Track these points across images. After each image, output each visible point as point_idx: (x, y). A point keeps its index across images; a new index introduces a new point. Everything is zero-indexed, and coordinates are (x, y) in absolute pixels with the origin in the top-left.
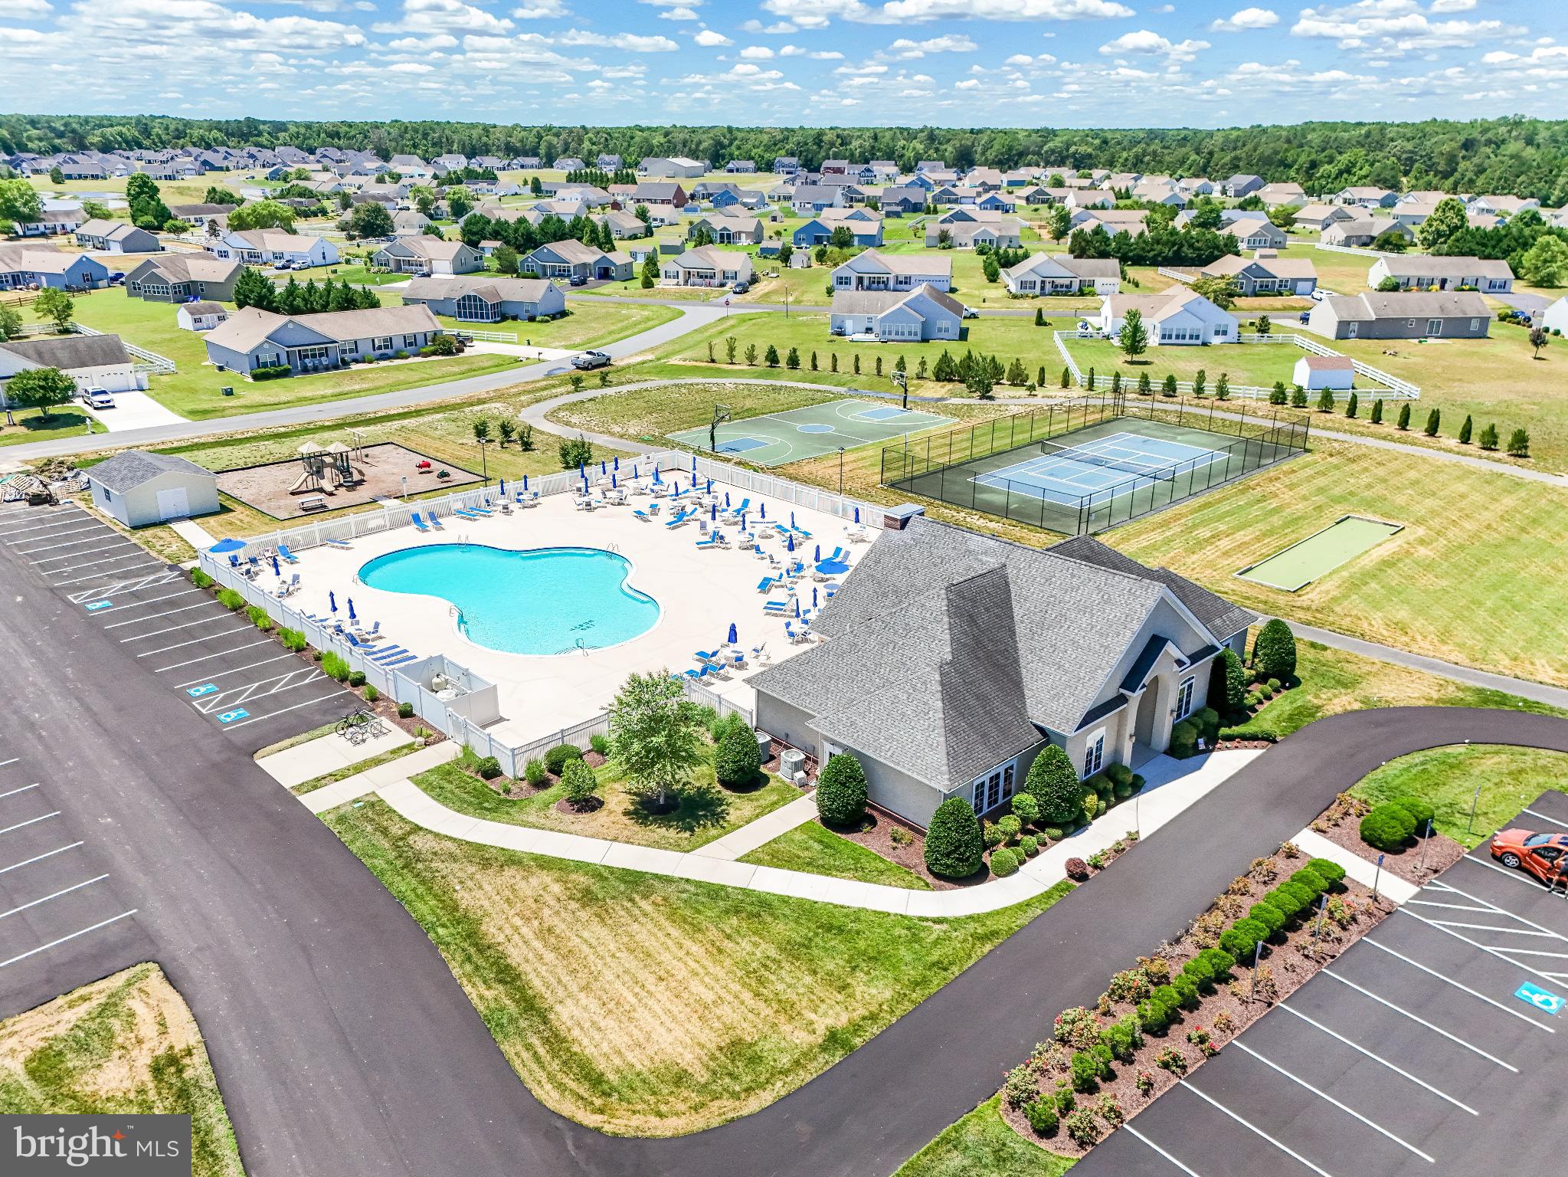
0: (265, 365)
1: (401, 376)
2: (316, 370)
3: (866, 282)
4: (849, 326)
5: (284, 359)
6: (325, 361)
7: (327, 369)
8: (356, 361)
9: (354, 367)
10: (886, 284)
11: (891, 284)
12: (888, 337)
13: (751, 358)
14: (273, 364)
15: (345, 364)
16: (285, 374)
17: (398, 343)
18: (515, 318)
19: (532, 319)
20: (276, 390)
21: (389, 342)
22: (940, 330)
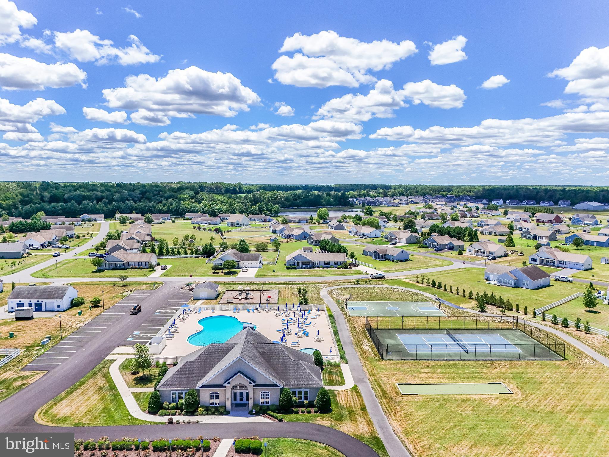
0: (291, 265)
1: (321, 273)
2: (304, 268)
3: (545, 262)
4: (491, 277)
5: (296, 264)
6: (308, 266)
7: (308, 268)
8: (318, 267)
9: (316, 269)
10: (554, 263)
11: (556, 264)
12: (500, 283)
13: (428, 283)
14: (293, 265)
15: (314, 267)
16: (295, 268)
17: (332, 264)
18: (389, 260)
19: (393, 261)
20: (293, 272)
21: (329, 263)
22: (524, 284)
